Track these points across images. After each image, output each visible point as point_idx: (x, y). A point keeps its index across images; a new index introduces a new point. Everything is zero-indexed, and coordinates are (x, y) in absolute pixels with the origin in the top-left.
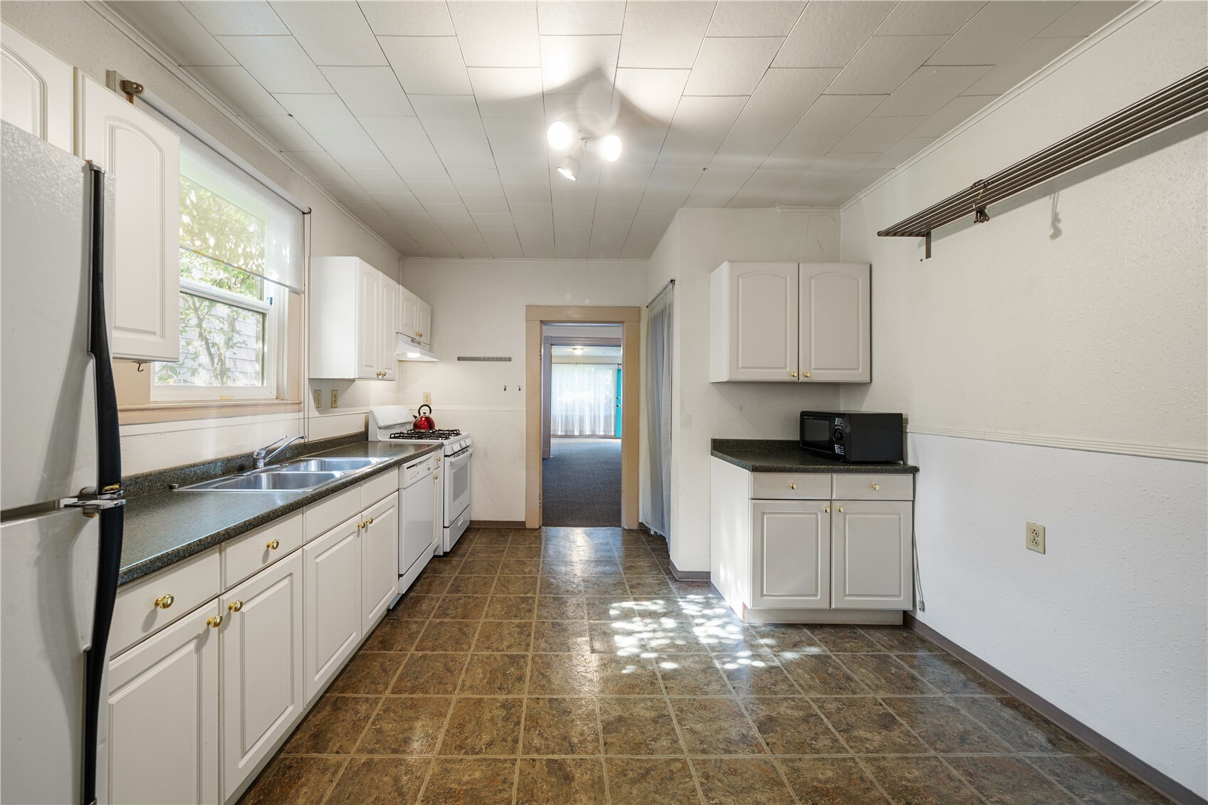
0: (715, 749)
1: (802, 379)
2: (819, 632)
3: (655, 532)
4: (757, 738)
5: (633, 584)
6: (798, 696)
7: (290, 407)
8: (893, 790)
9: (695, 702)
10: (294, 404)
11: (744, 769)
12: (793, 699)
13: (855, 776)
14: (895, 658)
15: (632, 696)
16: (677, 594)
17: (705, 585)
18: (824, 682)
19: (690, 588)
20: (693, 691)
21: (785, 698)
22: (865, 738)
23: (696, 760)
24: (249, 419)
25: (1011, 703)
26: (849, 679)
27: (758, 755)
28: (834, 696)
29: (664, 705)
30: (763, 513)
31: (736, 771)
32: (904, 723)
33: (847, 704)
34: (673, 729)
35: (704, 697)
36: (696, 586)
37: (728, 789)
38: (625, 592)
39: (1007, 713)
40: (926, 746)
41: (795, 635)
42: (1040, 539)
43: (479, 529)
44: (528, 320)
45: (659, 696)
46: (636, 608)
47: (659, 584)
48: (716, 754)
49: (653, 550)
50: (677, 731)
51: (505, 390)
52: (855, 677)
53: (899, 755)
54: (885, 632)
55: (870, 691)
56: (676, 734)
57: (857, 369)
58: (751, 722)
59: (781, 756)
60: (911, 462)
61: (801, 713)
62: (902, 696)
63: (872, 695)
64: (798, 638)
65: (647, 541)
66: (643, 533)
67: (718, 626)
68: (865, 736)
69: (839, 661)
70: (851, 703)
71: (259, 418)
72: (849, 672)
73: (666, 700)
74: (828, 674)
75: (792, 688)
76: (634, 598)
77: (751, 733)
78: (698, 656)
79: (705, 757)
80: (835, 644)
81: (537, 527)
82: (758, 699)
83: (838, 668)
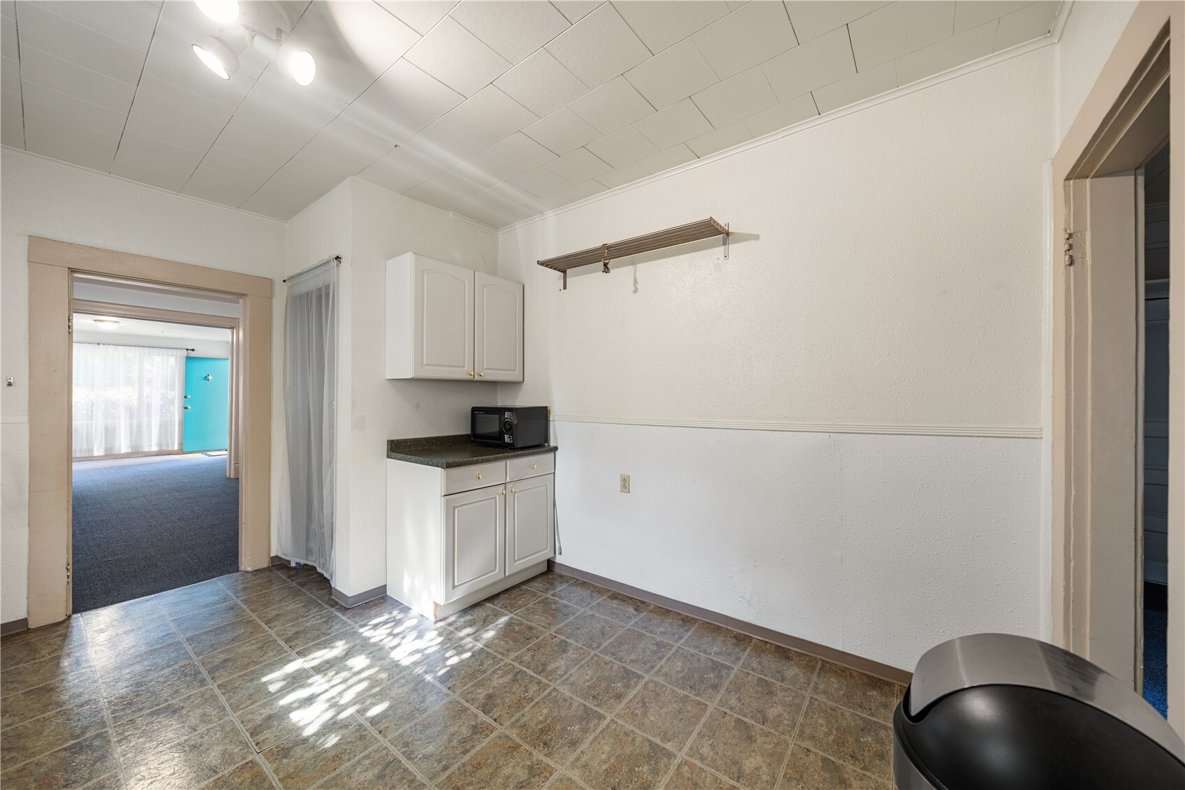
0: (454, 758)
1: (477, 378)
2: (498, 601)
3: (296, 563)
4: (485, 721)
5: (290, 635)
6: (502, 663)
8: (583, 694)
9: (418, 727)
11: (486, 757)
12: (499, 669)
13: (560, 701)
14: (551, 597)
15: (342, 768)
16: (352, 623)
17: (382, 601)
18: (515, 640)
19: (367, 611)
20: (411, 716)
21: (494, 672)
22: (556, 668)
23: (439, 783)
25: (615, 596)
26: (530, 628)
27: (492, 735)
28: (526, 648)
29: (385, 752)
30: (455, 508)
31: (479, 764)
32: (572, 642)
33: (536, 649)
34: (406, 770)
35: (424, 715)
36: (372, 606)
37: (480, 786)
38: (280, 651)
39: (615, 603)
40: (588, 650)
41: (480, 613)
42: (627, 484)
44: (34, 263)
45: (375, 747)
46: (308, 665)
47: (326, 622)
48: (457, 762)
49: (302, 585)
50: (410, 769)
52: (534, 625)
53: (578, 667)
54: (539, 580)
55: (546, 630)
56: (410, 773)
57: (515, 370)
58: (475, 711)
59: (508, 723)
60: (552, 444)
61: (510, 677)
62: (565, 623)
63: (548, 633)
64: (484, 614)
65: (288, 577)
66: (277, 569)
67: (417, 638)
68: (556, 666)
69: (519, 618)
70: (539, 646)
72: (529, 623)
73: (385, 745)
74: (516, 633)
75: (496, 659)
76: (297, 653)
77: (479, 720)
78: (403, 678)
79: (448, 773)
80: (512, 606)
81: (62, 618)
82: (473, 686)
83: (521, 624)
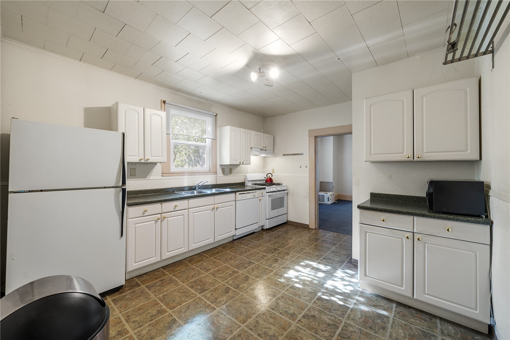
2: (403, 308)
4: (298, 317)
7: (212, 173)
9: (291, 298)
10: (214, 172)
12: (335, 318)
15: (272, 286)
16: (342, 267)
19: (353, 267)
20: (296, 295)
24: (197, 176)
27: (291, 320)
30: (366, 232)
31: (275, 318)
35: (297, 298)
43: (290, 224)
44: (310, 136)
45: (281, 290)
51: (300, 167)
57: (466, 151)
58: (303, 313)
59: (299, 325)
60: (491, 217)
67: (344, 284)
71: (201, 176)
72: (389, 327)
76: (319, 262)
78: (316, 288)
80: (403, 316)
81: (314, 228)
82: (318, 310)
